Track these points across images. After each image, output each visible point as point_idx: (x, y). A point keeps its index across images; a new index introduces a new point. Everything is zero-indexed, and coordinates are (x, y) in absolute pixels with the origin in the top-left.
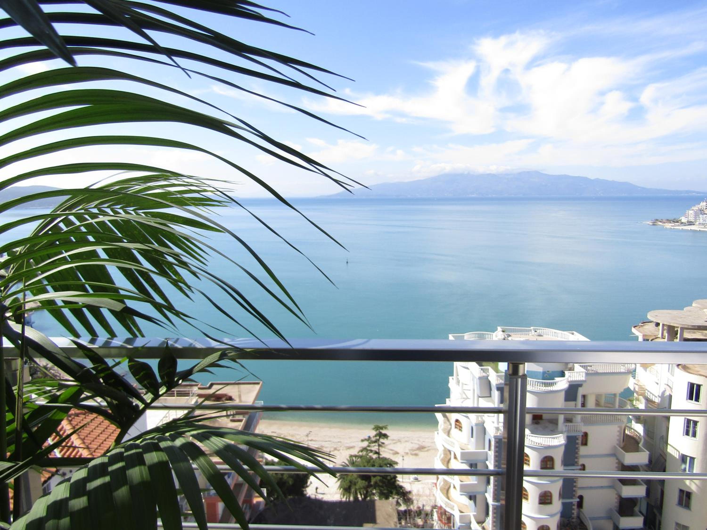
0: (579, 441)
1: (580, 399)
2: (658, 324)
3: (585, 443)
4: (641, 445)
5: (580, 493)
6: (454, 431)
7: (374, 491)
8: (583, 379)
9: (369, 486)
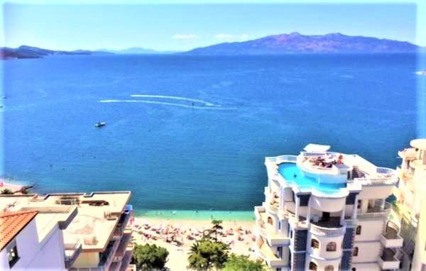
0: (355, 232)
1: (356, 204)
2: (417, 150)
3: (358, 233)
4: (398, 234)
5: (353, 266)
6: (267, 225)
7: (213, 265)
8: (360, 189)
9: (209, 260)
